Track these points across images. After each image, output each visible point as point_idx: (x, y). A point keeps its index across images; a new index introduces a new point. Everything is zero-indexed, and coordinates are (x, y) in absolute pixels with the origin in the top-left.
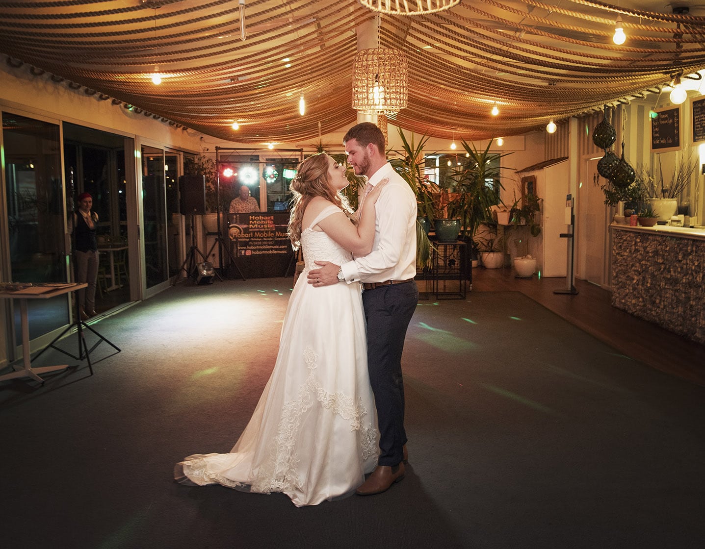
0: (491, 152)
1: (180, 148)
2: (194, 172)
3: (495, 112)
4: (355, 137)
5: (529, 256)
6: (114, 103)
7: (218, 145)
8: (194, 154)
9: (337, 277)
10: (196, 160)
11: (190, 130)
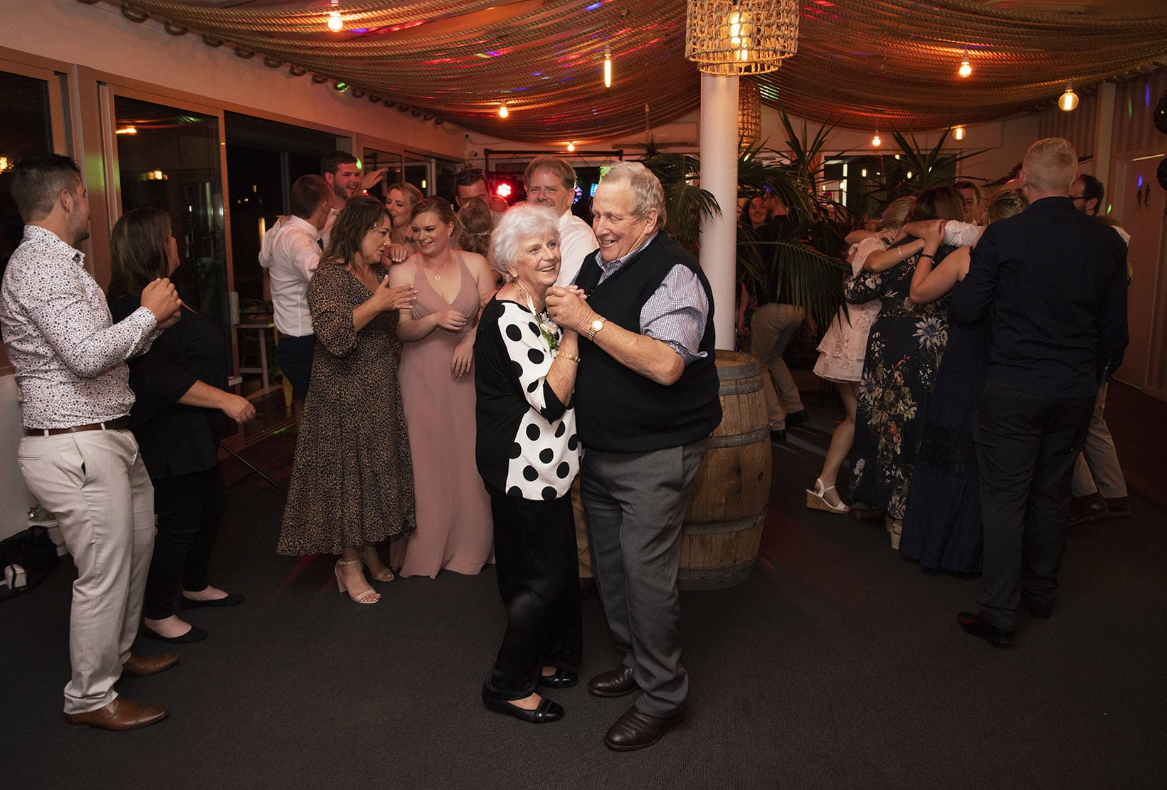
0: (945, 152)
1: (430, 152)
3: (965, 71)
6: (315, 81)
7: (489, 147)
8: (454, 162)
11: (447, 125)
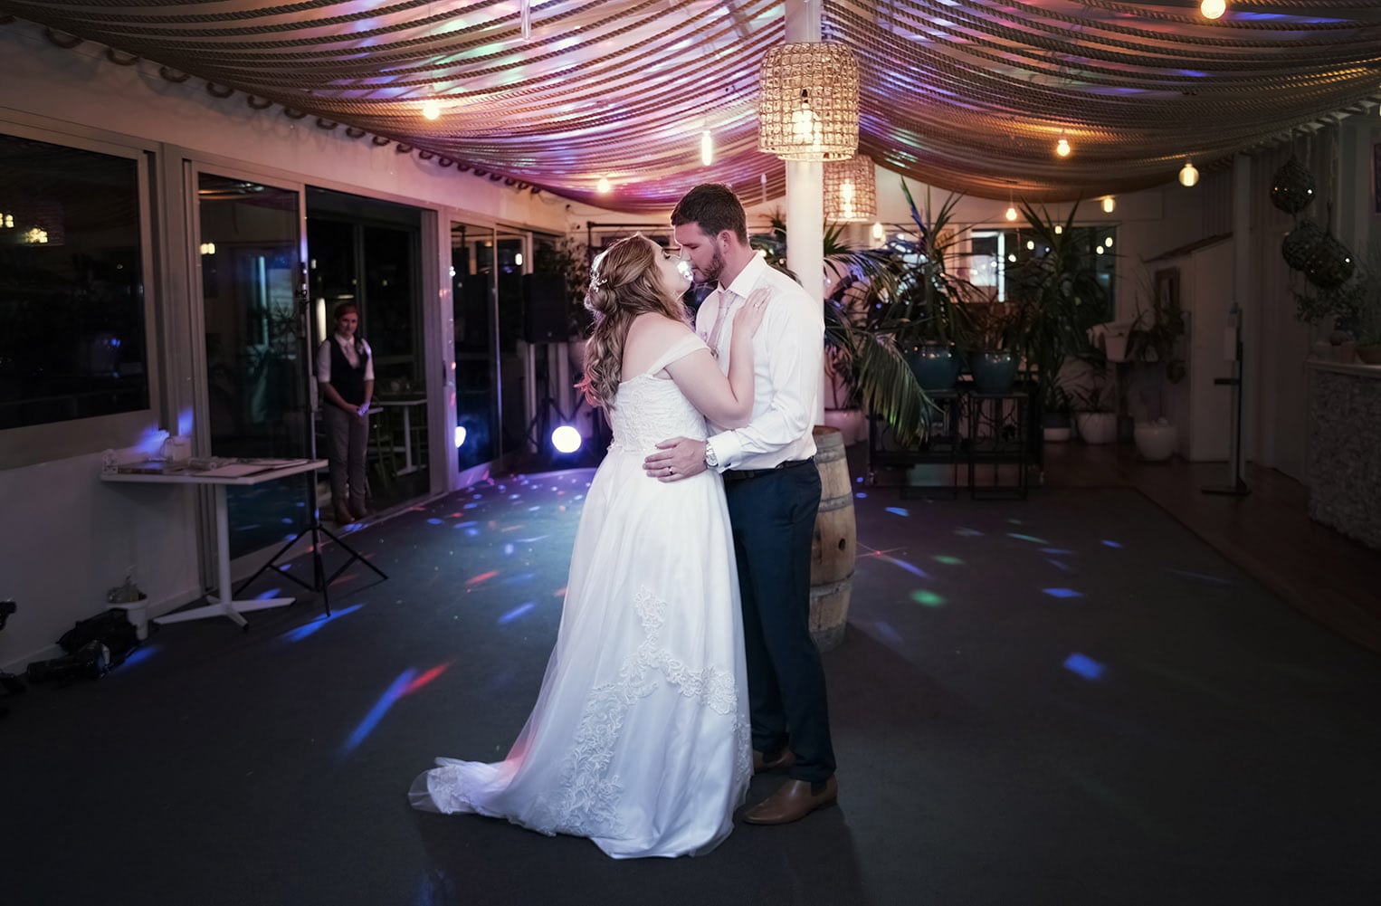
1: (525, 225)
2: (555, 268)
3: (1063, 149)
4: (696, 219)
5: (1163, 421)
6: (399, 150)
7: (593, 220)
8: (553, 235)
9: (705, 461)
10: (558, 247)
11: (543, 195)
